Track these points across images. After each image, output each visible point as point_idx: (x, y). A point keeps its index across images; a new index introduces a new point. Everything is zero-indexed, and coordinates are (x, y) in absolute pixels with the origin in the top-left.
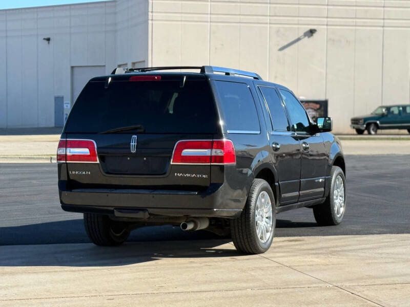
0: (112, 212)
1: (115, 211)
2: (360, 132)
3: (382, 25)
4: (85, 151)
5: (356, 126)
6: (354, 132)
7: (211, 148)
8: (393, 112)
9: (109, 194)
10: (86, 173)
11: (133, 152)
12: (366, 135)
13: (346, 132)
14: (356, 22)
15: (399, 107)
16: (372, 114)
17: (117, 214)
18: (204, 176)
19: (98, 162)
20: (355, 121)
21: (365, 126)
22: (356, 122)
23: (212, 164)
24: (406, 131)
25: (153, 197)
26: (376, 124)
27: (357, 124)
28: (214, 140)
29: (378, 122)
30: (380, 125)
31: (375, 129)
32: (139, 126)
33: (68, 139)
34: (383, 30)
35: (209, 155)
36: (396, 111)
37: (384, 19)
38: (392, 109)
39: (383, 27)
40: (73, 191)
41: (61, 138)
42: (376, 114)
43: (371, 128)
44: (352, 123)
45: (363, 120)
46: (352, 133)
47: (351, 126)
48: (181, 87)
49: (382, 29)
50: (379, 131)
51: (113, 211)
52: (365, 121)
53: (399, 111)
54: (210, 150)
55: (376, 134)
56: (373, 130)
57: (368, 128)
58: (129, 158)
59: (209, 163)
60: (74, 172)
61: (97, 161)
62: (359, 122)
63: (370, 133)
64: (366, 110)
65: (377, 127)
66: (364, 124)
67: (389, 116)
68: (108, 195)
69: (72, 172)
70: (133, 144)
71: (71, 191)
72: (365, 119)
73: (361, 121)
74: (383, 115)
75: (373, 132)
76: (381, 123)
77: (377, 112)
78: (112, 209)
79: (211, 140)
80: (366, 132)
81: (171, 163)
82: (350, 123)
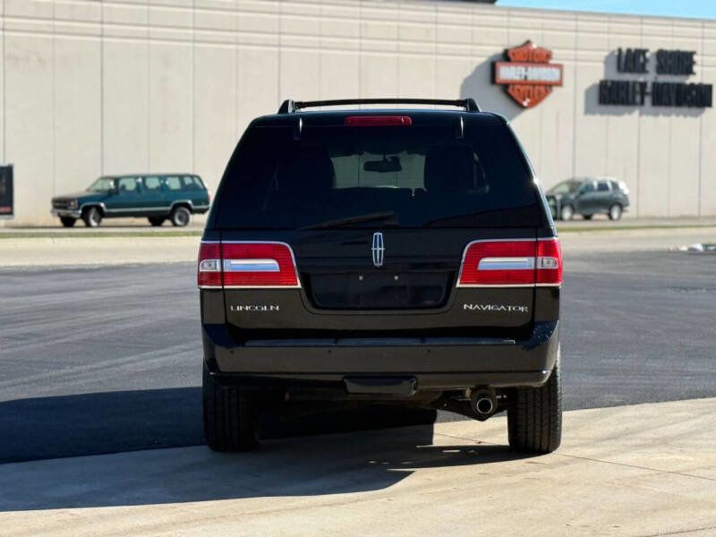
0: (342, 385)
1: (346, 380)
2: (68, 222)
3: (99, 33)
4: (270, 265)
5: (63, 212)
6: (58, 222)
7: (535, 255)
8: (124, 187)
9: (332, 349)
10: (268, 308)
11: (378, 265)
12: (80, 227)
13: (40, 223)
14: (54, 26)
15: (136, 177)
16: (88, 190)
17: (352, 387)
18: (522, 309)
19: (299, 286)
20: (60, 204)
21: (80, 212)
22: (63, 204)
23: (538, 285)
24: (145, 221)
25: (429, 351)
26: (99, 209)
27: (65, 208)
28: (539, 239)
29: (102, 205)
30: (105, 210)
31: (98, 218)
32: (390, 213)
33: (223, 242)
34: (102, 42)
35: (533, 267)
36: (131, 185)
37: (102, 23)
38: (122, 183)
39: (102, 36)
40: (247, 344)
41: (203, 239)
42: (98, 191)
43: (91, 216)
44: (55, 207)
45: (76, 202)
46: (53, 224)
47: (52, 212)
48: (458, 138)
49: (98, 39)
50: (105, 221)
51: (343, 381)
52: (79, 204)
53: (138, 184)
54: (532, 259)
55: (99, 226)
56: (94, 218)
57: (85, 217)
58: (361, 278)
59: (530, 283)
60: (239, 308)
61: (296, 284)
62: (70, 205)
63: (88, 225)
64: (79, 184)
65: (102, 215)
66: (78, 209)
67: (122, 194)
68: (330, 352)
69: (235, 308)
70: (379, 249)
71: (244, 346)
72: (81, 200)
73: (72, 203)
74: (110, 193)
75: (93, 223)
76: (107, 207)
77: (99, 187)
78: (339, 378)
79: (534, 240)
80: (80, 222)
81: (458, 285)
82: (50, 206)
